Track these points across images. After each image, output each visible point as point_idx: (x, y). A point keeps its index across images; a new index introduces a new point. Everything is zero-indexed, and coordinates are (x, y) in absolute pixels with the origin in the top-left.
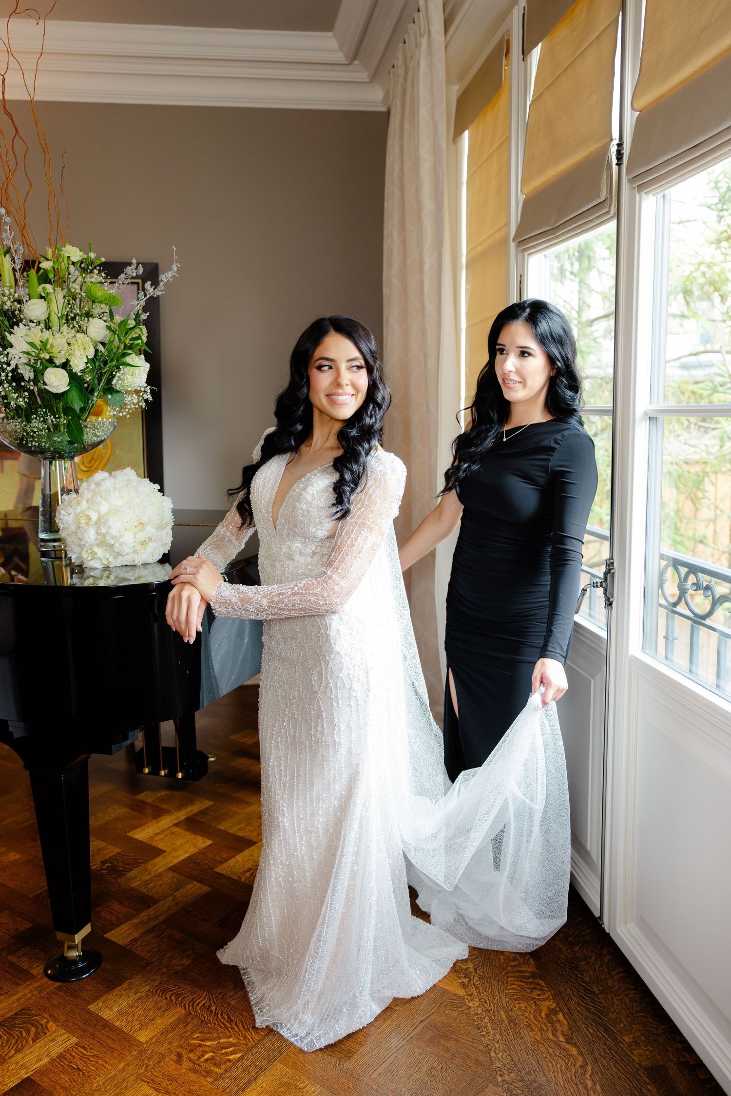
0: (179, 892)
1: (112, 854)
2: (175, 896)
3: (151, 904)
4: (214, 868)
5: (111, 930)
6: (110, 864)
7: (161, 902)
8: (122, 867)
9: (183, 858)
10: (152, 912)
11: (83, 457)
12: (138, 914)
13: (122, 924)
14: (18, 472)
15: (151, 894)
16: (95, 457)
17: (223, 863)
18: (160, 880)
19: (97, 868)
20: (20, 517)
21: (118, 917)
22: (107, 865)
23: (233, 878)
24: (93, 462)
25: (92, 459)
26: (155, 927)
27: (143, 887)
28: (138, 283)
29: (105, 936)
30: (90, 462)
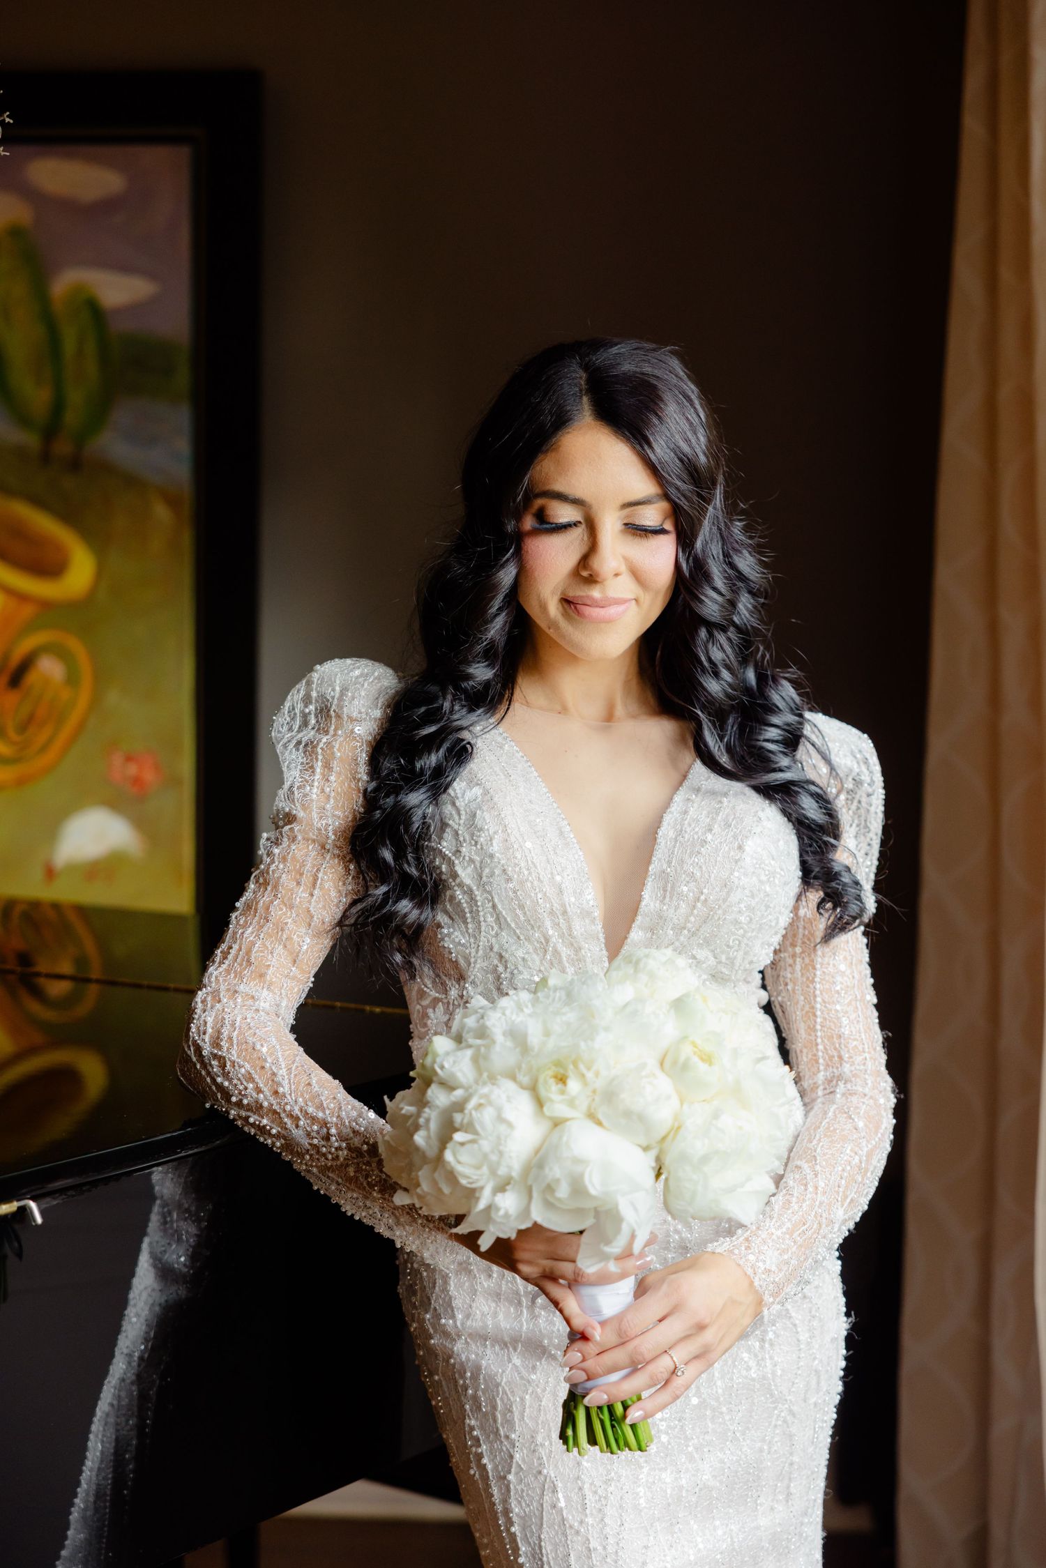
16: (41, 712)
24: (33, 731)
25: (31, 721)
28: (194, 139)
30: (23, 727)
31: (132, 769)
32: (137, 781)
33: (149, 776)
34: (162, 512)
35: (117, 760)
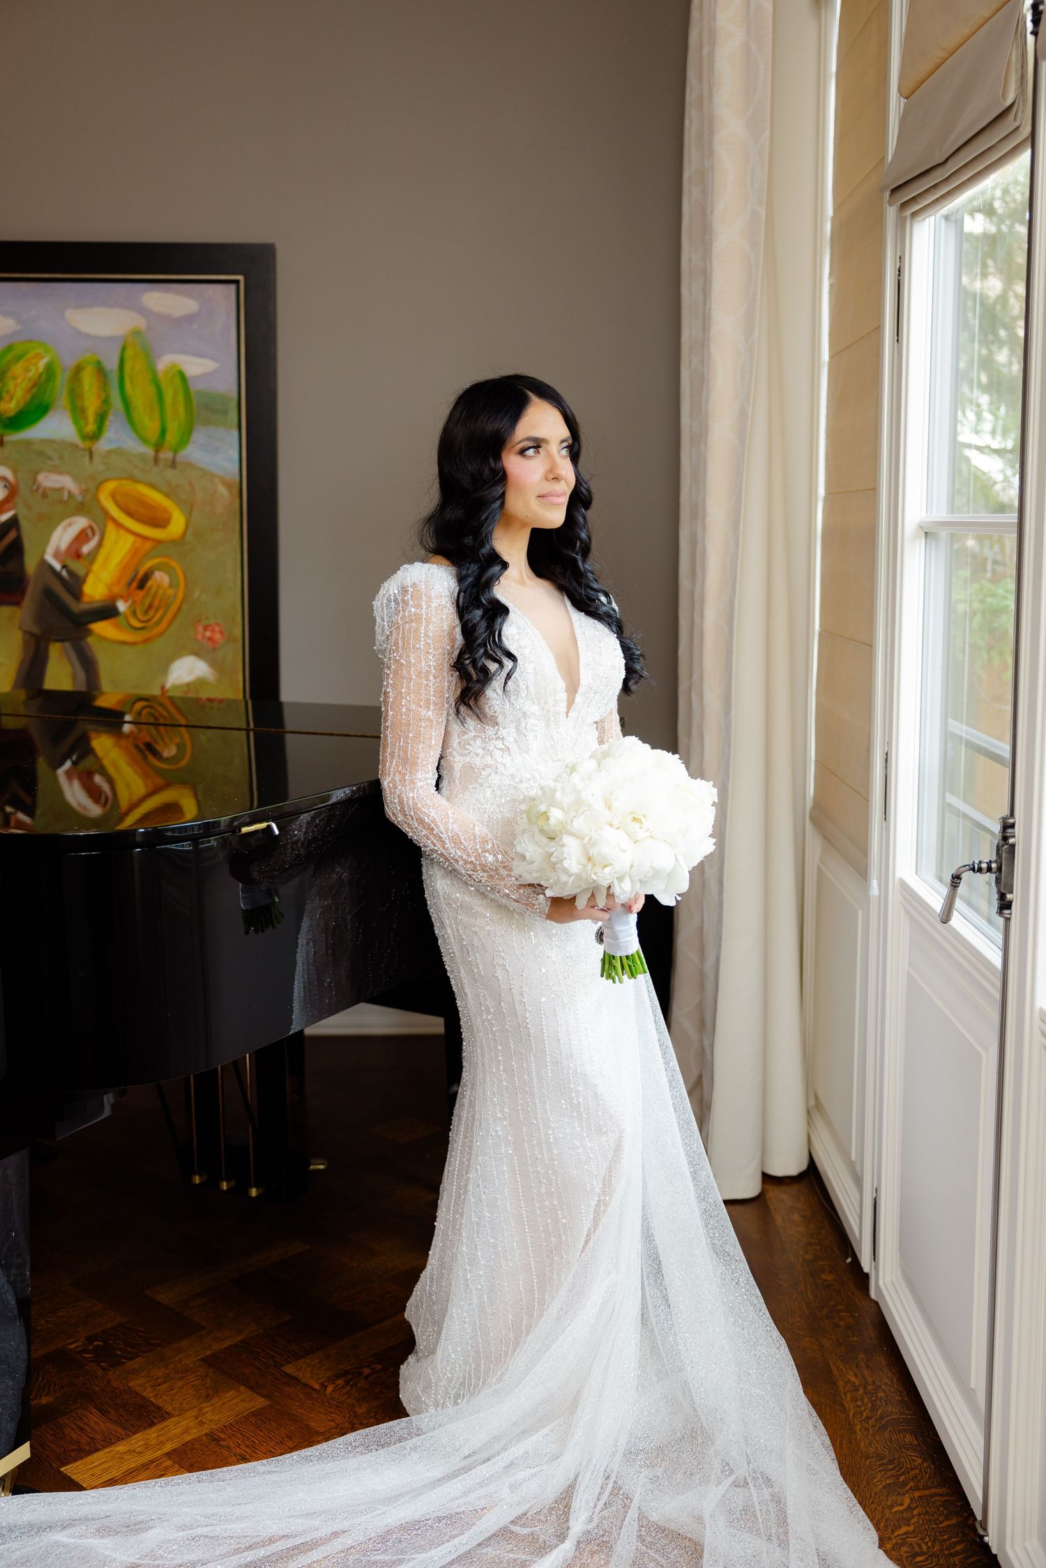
0: (209, 1404)
1: (109, 1325)
2: (201, 1409)
3: (156, 1421)
4: (282, 1366)
5: (75, 1460)
6: (101, 1343)
7: (173, 1419)
8: (120, 1349)
9: (232, 1343)
10: (154, 1435)
11: (134, 602)
12: (128, 1436)
13: (97, 1450)
14: (20, 628)
15: (159, 1402)
16: (156, 603)
17: (302, 1357)
18: (181, 1378)
19: (77, 1347)
20: (22, 711)
21: (93, 1439)
22: (95, 1343)
23: (313, 1386)
24: (151, 613)
25: (150, 607)
26: (152, 1461)
27: (149, 1389)
28: (237, 282)
29: (62, 1469)
30: (146, 612)
31: (208, 634)
32: (210, 639)
33: (217, 636)
34: (222, 490)
35: (200, 628)
